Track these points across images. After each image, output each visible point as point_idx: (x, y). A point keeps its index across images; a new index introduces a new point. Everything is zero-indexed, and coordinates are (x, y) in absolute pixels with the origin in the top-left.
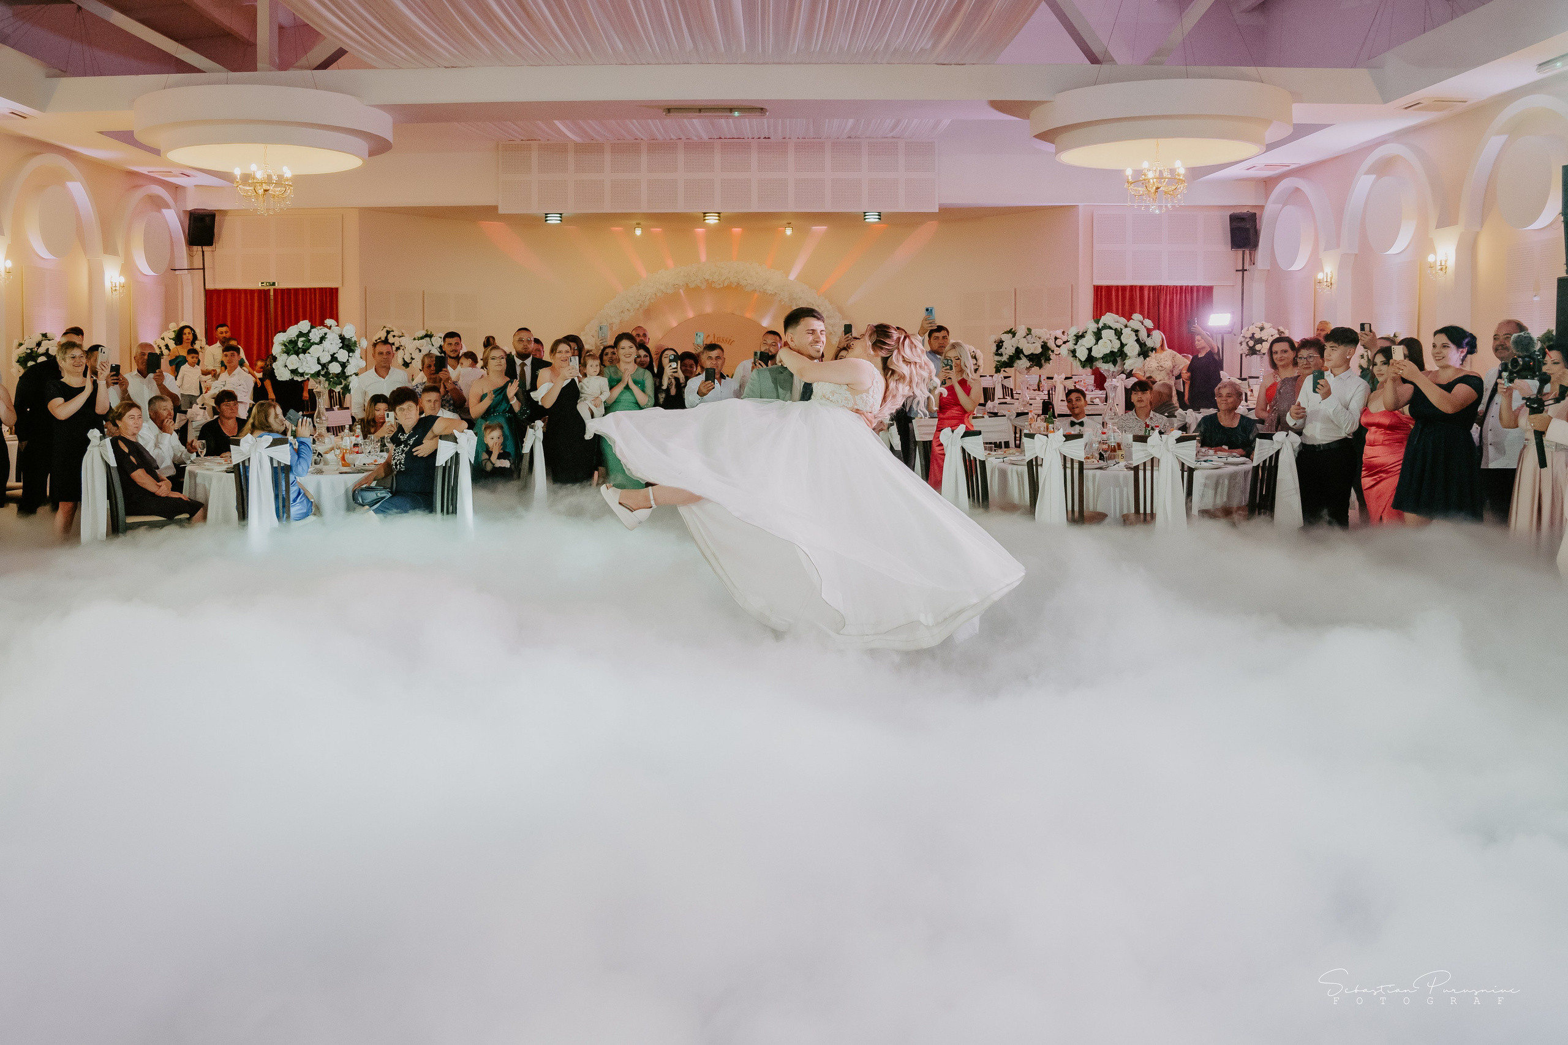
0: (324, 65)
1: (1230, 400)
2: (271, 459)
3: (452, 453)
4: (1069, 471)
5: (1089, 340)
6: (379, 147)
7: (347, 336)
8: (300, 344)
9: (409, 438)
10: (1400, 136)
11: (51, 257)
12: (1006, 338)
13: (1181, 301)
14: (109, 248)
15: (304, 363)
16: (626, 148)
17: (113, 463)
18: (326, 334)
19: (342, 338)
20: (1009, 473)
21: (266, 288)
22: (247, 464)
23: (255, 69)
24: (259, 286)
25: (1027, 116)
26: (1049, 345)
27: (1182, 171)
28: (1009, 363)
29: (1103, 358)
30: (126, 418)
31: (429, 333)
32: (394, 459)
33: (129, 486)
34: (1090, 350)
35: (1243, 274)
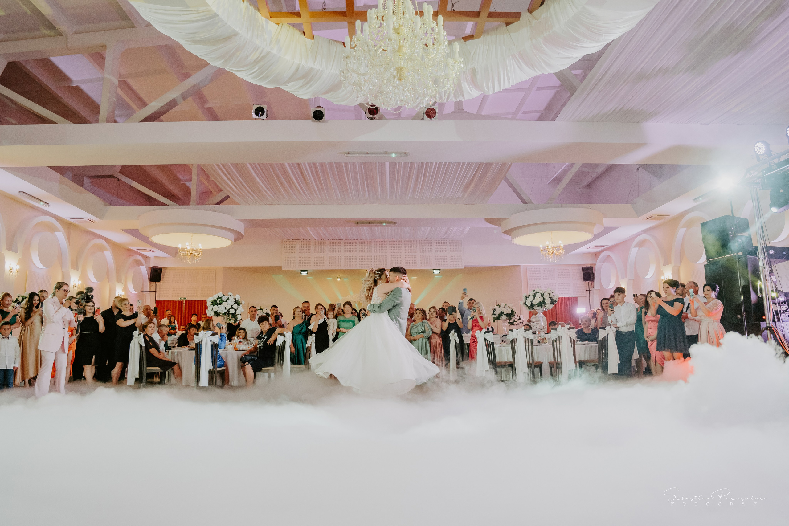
0: (218, 203)
1: (587, 323)
2: (211, 341)
3: (282, 341)
4: (527, 347)
5: (531, 298)
6: (238, 237)
7: (237, 299)
8: (218, 302)
9: (265, 336)
10: (645, 231)
11: (96, 282)
12: (497, 308)
13: (565, 303)
14: (119, 280)
15: (220, 309)
16: (336, 242)
17: (143, 345)
18: (229, 298)
19: (235, 300)
20: (503, 350)
21: (182, 300)
22: (201, 343)
23: (189, 204)
24: (179, 299)
25: (499, 225)
26: (514, 310)
27: (562, 245)
28: (498, 318)
29: (537, 304)
30: (148, 328)
31: (261, 308)
32: (258, 345)
33: (149, 354)
34: (532, 302)
35: (589, 292)
